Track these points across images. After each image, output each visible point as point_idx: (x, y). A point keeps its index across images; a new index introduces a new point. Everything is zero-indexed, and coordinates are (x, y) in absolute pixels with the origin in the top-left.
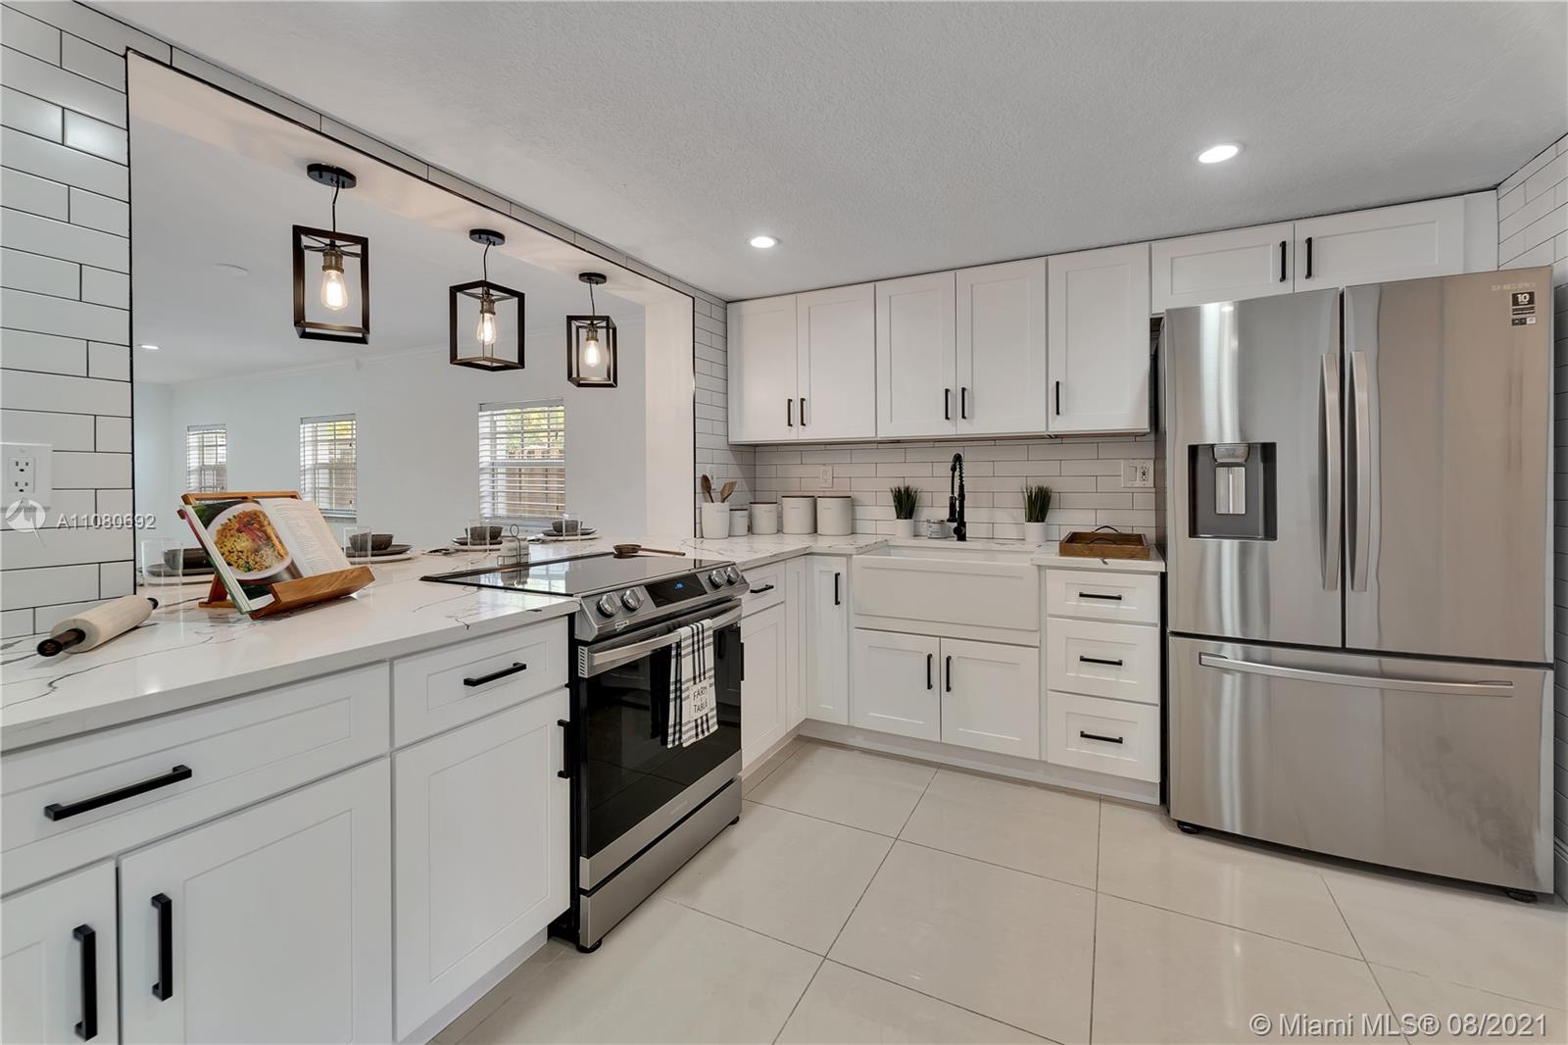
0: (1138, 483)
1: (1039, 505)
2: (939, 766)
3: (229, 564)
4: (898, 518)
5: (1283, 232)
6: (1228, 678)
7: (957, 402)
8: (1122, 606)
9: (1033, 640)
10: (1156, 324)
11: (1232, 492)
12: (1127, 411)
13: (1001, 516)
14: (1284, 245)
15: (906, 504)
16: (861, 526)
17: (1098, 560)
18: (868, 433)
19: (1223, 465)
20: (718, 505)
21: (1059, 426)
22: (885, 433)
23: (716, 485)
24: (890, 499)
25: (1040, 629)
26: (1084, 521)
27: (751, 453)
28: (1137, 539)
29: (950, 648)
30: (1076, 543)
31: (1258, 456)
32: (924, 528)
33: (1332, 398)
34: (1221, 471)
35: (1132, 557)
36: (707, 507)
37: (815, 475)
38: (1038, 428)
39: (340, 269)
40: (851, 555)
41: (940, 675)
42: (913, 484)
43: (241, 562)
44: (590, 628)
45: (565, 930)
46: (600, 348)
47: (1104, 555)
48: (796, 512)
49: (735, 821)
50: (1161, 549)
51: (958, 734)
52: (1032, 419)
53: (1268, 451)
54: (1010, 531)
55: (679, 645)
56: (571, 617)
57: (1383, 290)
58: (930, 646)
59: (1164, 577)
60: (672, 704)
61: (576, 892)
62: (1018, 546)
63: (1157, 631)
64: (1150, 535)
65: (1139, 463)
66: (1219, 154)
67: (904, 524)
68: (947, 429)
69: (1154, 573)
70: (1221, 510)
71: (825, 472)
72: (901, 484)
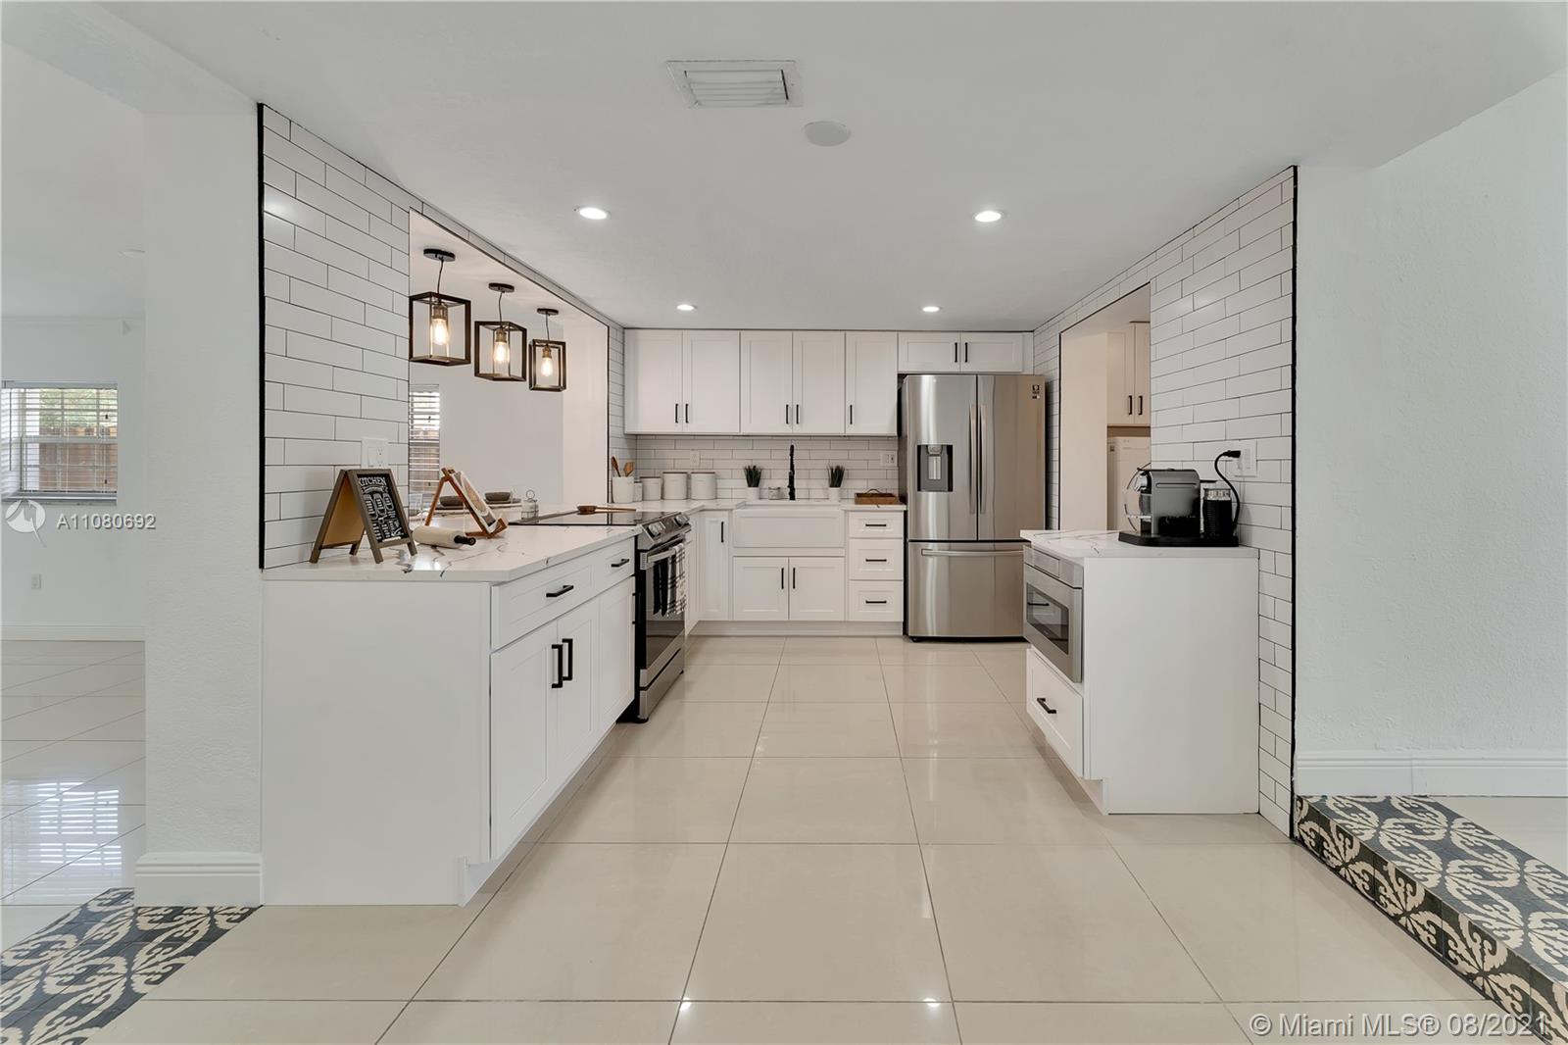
0: (890, 464)
1: (837, 477)
2: (787, 637)
4: (750, 486)
5: (955, 338)
6: (930, 560)
7: (793, 413)
8: (886, 529)
9: (842, 552)
10: (901, 377)
11: (935, 469)
12: (886, 426)
13: (814, 484)
14: (956, 344)
15: (753, 477)
16: (721, 494)
17: (875, 506)
18: (735, 431)
19: (932, 455)
20: (623, 479)
21: (851, 431)
22: (745, 431)
23: (621, 465)
24: (743, 475)
25: (845, 546)
26: (862, 486)
27: (635, 439)
28: (891, 495)
29: (795, 563)
30: (861, 498)
31: (945, 451)
32: (765, 493)
33: (973, 422)
34: (930, 458)
35: (891, 503)
36: (617, 480)
37: (686, 458)
38: (841, 432)
39: (445, 317)
40: (731, 510)
41: (788, 579)
42: (759, 464)
44: (647, 543)
45: (631, 716)
46: (553, 362)
47: (877, 503)
48: (675, 484)
49: (682, 672)
50: (903, 500)
51: (800, 614)
52: (837, 427)
53: (950, 449)
54: (820, 494)
55: (674, 557)
56: (636, 537)
57: (996, 375)
58: (782, 563)
59: (906, 513)
60: (669, 591)
61: (638, 689)
62: (827, 502)
63: (902, 541)
64: (896, 493)
65: (890, 453)
66: (931, 310)
67: (753, 490)
68: (786, 430)
69: (901, 511)
70: (931, 478)
71: (694, 456)
72: (751, 464)
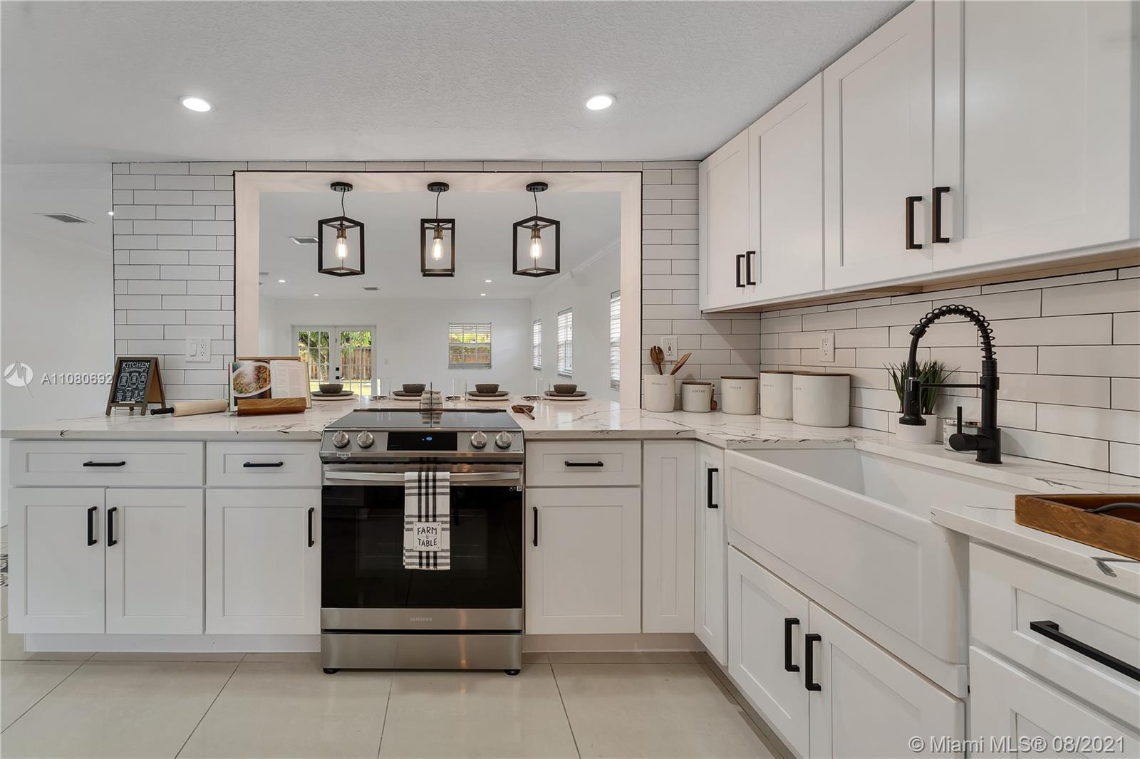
3: (234, 389)
7: (928, 215)
37: (815, 346)
40: (724, 449)
43: (240, 389)
